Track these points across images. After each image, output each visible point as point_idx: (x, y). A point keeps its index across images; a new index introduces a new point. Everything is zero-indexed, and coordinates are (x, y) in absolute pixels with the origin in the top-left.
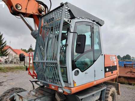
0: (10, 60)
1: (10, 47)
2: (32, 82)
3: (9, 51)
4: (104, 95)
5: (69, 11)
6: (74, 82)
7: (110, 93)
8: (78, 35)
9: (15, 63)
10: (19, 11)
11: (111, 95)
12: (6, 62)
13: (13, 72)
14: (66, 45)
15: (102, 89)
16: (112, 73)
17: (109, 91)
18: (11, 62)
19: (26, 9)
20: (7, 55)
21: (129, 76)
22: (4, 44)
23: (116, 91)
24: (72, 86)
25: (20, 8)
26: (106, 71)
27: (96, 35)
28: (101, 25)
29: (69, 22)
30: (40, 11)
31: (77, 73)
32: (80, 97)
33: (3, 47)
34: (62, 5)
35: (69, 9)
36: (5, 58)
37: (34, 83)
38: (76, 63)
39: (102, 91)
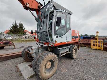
0: (28, 37)
1: (27, 31)
2: (37, 44)
3: (27, 33)
4: (71, 49)
5: (53, 5)
6: (56, 41)
7: (74, 48)
8: (57, 17)
9: (30, 38)
10: (28, 7)
11: (74, 50)
12: (26, 38)
13: (29, 42)
14: (52, 23)
15: (70, 46)
16: (76, 39)
17: (74, 47)
18: (28, 38)
19: (32, 6)
20: (26, 34)
21: (85, 43)
22: (24, 29)
23: (77, 48)
24: (55, 42)
25: (29, 5)
26: (72, 38)
27: (67, 19)
28: (70, 15)
29: (53, 11)
30: (39, 7)
31: (57, 37)
32: (59, 49)
33: (24, 31)
34: (49, 2)
35: (53, 4)
36: (25, 36)
37: (38, 44)
38: (57, 32)
39: (70, 47)
